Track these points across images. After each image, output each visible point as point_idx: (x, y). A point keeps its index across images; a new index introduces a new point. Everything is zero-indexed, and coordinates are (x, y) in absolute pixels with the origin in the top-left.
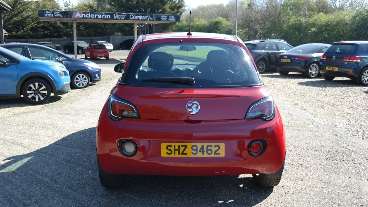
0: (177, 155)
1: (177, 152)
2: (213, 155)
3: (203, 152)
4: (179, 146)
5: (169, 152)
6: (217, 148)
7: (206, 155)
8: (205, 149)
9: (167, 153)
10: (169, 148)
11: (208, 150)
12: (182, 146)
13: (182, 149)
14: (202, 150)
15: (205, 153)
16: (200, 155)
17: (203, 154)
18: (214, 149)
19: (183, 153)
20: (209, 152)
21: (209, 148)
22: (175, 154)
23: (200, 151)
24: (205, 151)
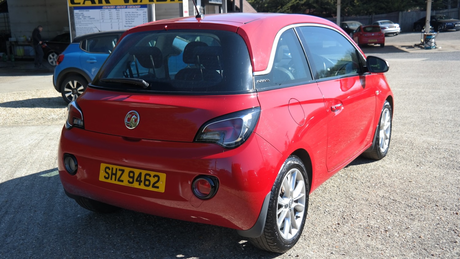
0: (113, 182)
1: (114, 177)
2: (150, 188)
3: (140, 182)
4: (116, 169)
5: (107, 176)
6: (156, 179)
7: (142, 187)
8: (143, 179)
9: (105, 178)
10: (107, 170)
11: (146, 180)
12: (120, 170)
13: (119, 173)
14: (139, 179)
15: (142, 184)
16: (136, 185)
17: (140, 184)
18: (153, 180)
19: (119, 180)
20: (147, 183)
21: (148, 177)
22: (111, 179)
23: (137, 181)
24: (142, 181)
